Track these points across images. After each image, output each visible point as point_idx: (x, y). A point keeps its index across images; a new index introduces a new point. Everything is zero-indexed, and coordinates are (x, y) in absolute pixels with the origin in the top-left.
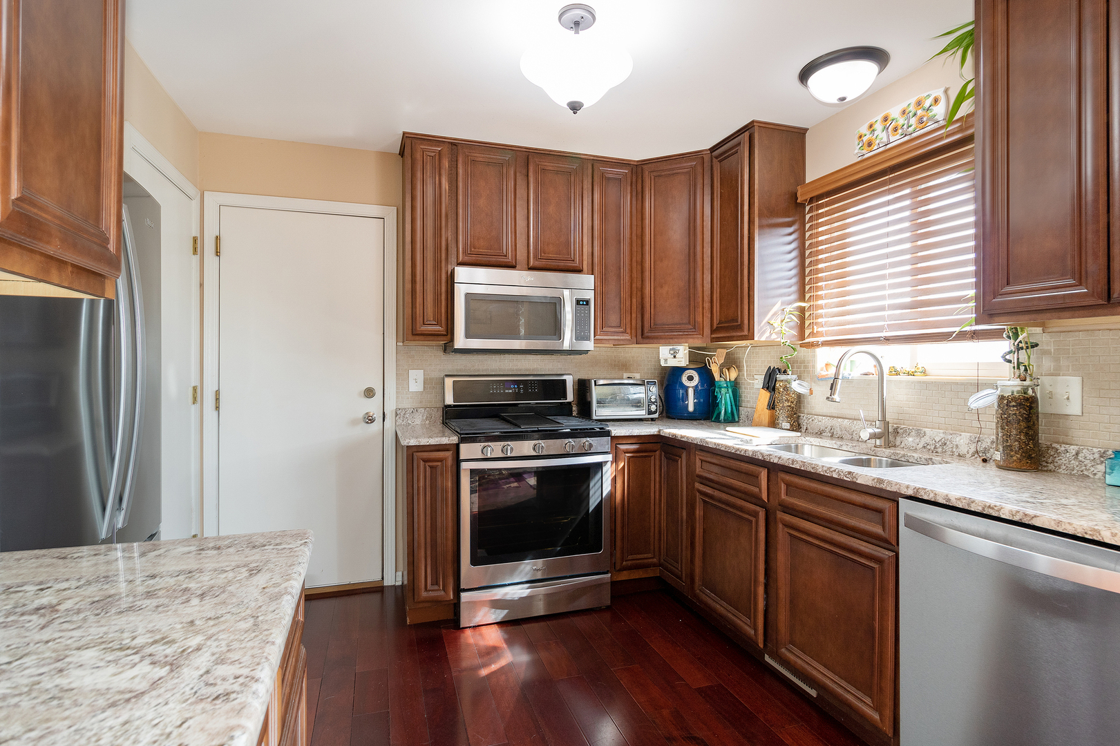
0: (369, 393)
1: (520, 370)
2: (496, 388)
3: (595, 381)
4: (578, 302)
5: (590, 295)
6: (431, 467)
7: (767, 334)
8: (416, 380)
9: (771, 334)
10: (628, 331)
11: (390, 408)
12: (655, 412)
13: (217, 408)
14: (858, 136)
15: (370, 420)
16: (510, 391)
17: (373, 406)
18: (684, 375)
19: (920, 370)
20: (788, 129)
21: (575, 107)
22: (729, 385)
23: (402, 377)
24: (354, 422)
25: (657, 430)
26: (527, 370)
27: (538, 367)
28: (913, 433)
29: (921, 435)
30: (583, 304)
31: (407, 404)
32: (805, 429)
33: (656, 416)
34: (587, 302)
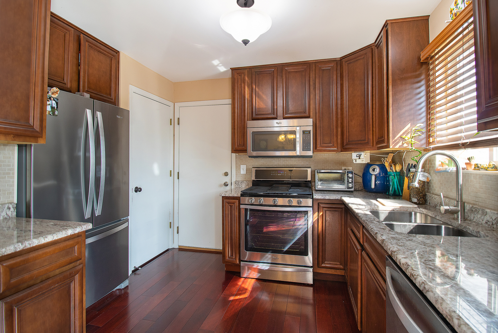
0: (226, 174)
1: (288, 165)
2: (274, 173)
3: (317, 171)
4: (304, 132)
5: (311, 128)
6: (230, 206)
7: (400, 144)
8: (243, 170)
9: (403, 144)
10: (335, 145)
11: (234, 180)
12: (351, 188)
13: (178, 178)
14: (450, 11)
15: (226, 185)
16: (280, 175)
17: (227, 179)
18: (371, 168)
19: (492, 166)
20: (413, 19)
21: (246, 42)
22: (395, 174)
23: (238, 168)
24: (221, 186)
25: (340, 197)
26: (291, 165)
27: (297, 164)
28: (480, 212)
29: (485, 214)
30: (307, 133)
31: (240, 179)
32: (429, 203)
33: (353, 189)
34: (309, 132)
